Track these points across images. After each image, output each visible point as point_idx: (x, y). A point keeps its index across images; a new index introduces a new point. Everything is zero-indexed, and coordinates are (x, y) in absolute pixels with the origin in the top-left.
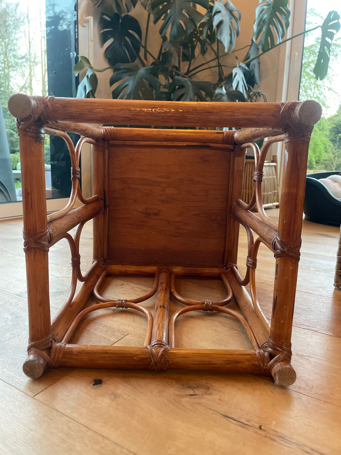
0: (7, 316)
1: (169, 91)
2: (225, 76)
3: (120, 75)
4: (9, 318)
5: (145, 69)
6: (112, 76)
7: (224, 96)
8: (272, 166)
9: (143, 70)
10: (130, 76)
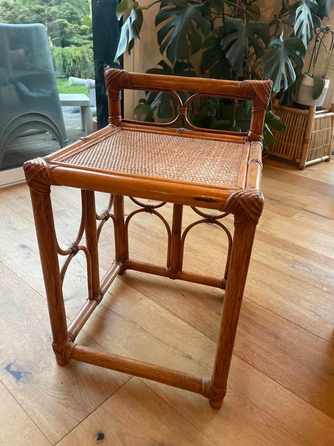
0: (43, 337)
1: (219, 36)
2: (290, 5)
3: (167, 13)
4: (44, 340)
5: (194, 7)
6: (158, 14)
7: (281, 46)
8: (328, 117)
9: (193, 8)
10: (178, 14)
